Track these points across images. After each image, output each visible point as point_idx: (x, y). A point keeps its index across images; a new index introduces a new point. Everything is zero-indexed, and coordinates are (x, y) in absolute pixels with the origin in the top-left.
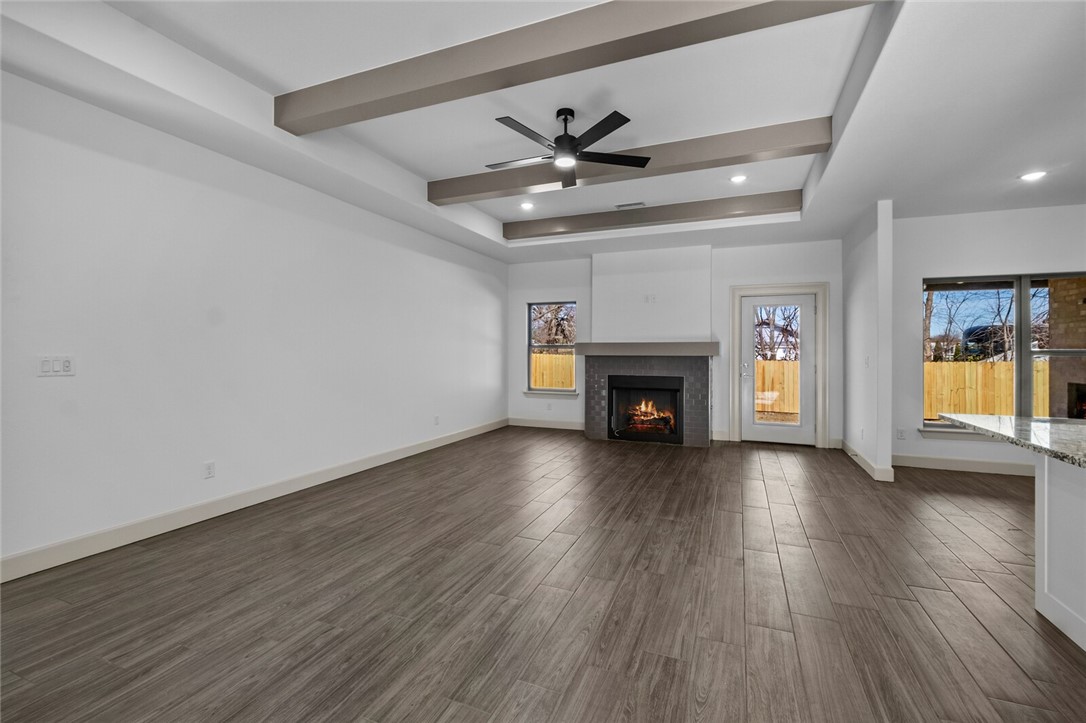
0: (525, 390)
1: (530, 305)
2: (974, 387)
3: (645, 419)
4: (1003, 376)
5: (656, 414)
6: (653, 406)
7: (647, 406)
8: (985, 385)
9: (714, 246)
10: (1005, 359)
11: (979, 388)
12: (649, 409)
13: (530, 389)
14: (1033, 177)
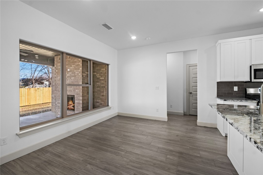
2: (25, 96)
4: (33, 92)
8: (28, 95)
10: (33, 87)
11: (26, 96)
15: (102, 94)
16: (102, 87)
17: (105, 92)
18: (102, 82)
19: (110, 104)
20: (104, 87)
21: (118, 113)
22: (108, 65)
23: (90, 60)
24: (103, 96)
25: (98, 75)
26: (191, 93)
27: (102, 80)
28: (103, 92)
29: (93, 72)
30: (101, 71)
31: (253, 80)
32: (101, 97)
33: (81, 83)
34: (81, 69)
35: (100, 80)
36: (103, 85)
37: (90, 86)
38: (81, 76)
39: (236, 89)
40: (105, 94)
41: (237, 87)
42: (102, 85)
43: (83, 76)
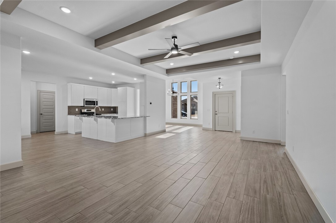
26: (41, 114)
31: (85, 106)
41: (78, 109)
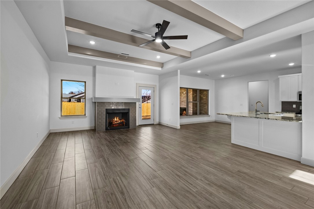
0: (60, 116)
1: (62, 80)
3: (116, 123)
5: (119, 121)
6: (118, 119)
7: (117, 119)
9: (135, 71)
12: (117, 120)
13: (61, 116)
14: (199, 72)
15: (204, 108)
16: (205, 103)
17: (206, 107)
18: (205, 100)
19: (209, 114)
20: (206, 103)
21: (215, 120)
22: (208, 90)
23: (198, 89)
24: (205, 109)
25: (202, 96)
27: (205, 99)
28: (205, 106)
29: (200, 94)
30: (204, 93)
32: (204, 110)
33: (192, 101)
34: (192, 92)
35: (204, 99)
36: (206, 102)
37: (198, 103)
38: (192, 97)
39: (294, 106)
40: (206, 108)
41: (295, 105)
42: (204, 102)
43: (193, 97)
